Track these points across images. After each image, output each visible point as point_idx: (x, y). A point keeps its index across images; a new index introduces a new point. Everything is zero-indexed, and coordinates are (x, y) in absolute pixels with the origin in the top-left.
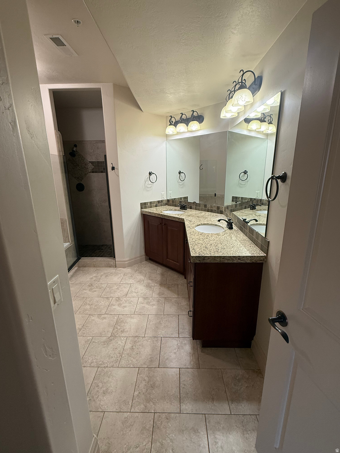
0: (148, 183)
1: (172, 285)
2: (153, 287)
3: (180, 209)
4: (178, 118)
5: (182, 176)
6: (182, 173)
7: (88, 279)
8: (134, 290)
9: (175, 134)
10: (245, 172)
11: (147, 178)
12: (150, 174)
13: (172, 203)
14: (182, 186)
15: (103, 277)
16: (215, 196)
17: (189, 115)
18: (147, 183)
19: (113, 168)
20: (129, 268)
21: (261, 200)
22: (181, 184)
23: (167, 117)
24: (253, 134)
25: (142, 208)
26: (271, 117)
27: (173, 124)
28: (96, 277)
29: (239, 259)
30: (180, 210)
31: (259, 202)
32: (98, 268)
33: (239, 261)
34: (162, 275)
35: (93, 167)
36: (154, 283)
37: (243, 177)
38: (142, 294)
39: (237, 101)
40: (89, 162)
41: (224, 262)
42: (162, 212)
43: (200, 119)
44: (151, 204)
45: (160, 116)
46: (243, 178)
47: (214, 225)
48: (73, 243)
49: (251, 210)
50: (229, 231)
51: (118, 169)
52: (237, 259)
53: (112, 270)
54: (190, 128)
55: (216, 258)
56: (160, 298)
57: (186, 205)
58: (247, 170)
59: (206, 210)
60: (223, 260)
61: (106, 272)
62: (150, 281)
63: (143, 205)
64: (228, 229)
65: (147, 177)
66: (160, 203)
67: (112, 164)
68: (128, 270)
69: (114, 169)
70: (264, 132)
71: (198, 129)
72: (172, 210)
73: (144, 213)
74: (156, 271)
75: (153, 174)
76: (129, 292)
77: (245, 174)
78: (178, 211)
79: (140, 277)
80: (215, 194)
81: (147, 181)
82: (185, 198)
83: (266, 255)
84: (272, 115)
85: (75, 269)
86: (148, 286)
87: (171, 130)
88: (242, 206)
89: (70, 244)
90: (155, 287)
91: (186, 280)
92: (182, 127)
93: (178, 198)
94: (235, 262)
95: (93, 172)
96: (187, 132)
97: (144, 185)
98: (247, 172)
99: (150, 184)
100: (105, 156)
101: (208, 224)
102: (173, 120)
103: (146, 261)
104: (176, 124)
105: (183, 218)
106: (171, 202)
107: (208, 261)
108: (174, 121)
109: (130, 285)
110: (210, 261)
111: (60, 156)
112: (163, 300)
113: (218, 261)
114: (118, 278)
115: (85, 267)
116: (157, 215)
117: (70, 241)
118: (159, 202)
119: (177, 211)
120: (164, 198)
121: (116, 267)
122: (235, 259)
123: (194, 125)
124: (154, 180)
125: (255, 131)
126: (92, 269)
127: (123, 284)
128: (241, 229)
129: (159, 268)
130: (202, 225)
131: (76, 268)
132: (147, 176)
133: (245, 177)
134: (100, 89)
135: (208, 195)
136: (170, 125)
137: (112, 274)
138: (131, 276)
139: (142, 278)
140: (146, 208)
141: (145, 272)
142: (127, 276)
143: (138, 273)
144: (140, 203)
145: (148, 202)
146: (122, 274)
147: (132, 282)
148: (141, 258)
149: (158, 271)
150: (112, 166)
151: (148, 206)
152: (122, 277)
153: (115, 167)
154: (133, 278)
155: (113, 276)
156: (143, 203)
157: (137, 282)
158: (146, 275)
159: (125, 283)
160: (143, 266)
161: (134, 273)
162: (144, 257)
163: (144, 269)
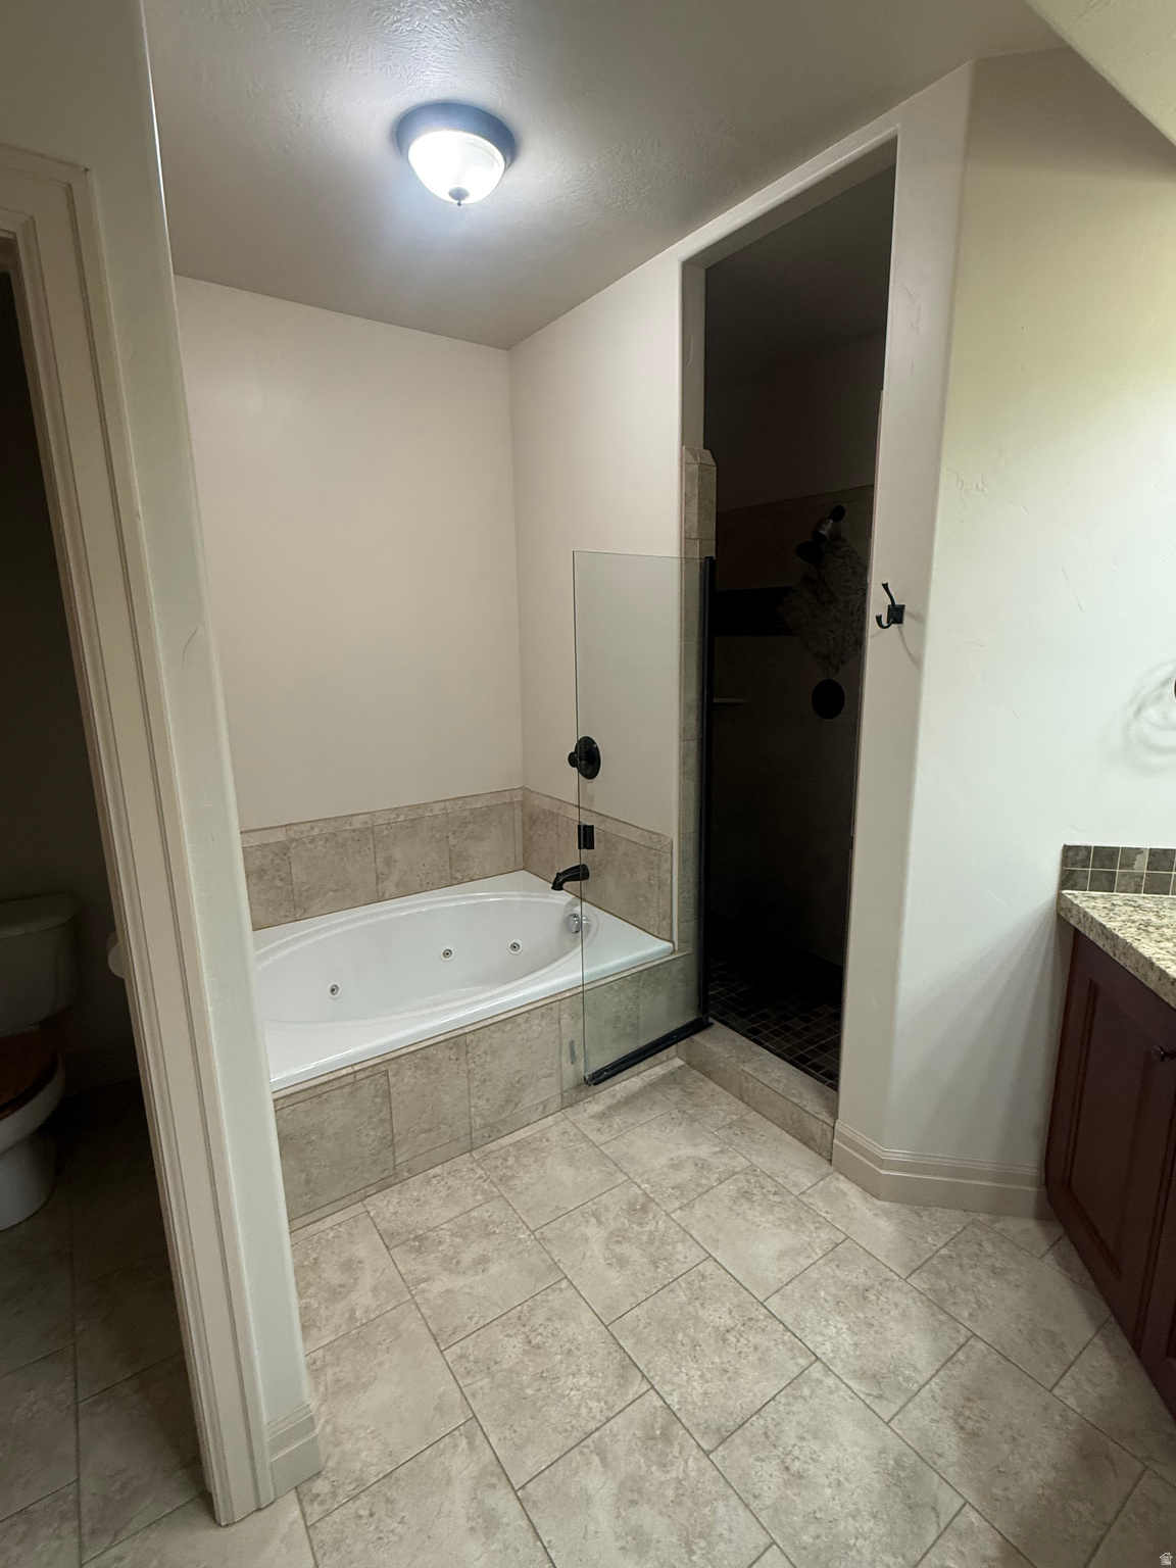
7: (661, 1162)
8: (789, 1437)
15: (729, 1188)
19: (896, 614)
20: (887, 1214)
28: (702, 1165)
32: (753, 1115)
36: (971, 1496)
38: (812, 1529)
44: (1166, 871)
48: (690, 949)
51: (921, 619)
53: (797, 1171)
61: (762, 1161)
62: (949, 1444)
63: (1087, 866)
67: (885, 586)
68: (877, 1227)
69: (902, 621)
73: (1072, 921)
74: (1057, 1369)
76: (758, 1424)
81: (1159, 698)
85: (671, 1061)
89: (673, 952)
90: (950, 1542)
109: (803, 1362)
111: (686, 560)
114: (782, 1255)
115: (709, 1075)
117: (675, 939)
121: (830, 1161)
126: (725, 1106)
127: (772, 1326)
131: (678, 1062)
137: (777, 1199)
138: (862, 1293)
139: (915, 1369)
140: (1107, 883)
141: (971, 1315)
142: (838, 1273)
143: (915, 1294)
144: (1062, 846)
145: (1139, 851)
146: (824, 1234)
147: (828, 1347)
148: (996, 1185)
149: (1067, 1381)
150: (890, 603)
151: (1132, 876)
152: (811, 1261)
153: (906, 609)
154: (861, 1315)
155: (771, 1218)
156: (1088, 848)
157: (862, 1375)
158: (961, 1356)
159: (789, 1321)
160: (989, 1256)
161: (896, 1278)
162: (1029, 1191)
163: (980, 1287)
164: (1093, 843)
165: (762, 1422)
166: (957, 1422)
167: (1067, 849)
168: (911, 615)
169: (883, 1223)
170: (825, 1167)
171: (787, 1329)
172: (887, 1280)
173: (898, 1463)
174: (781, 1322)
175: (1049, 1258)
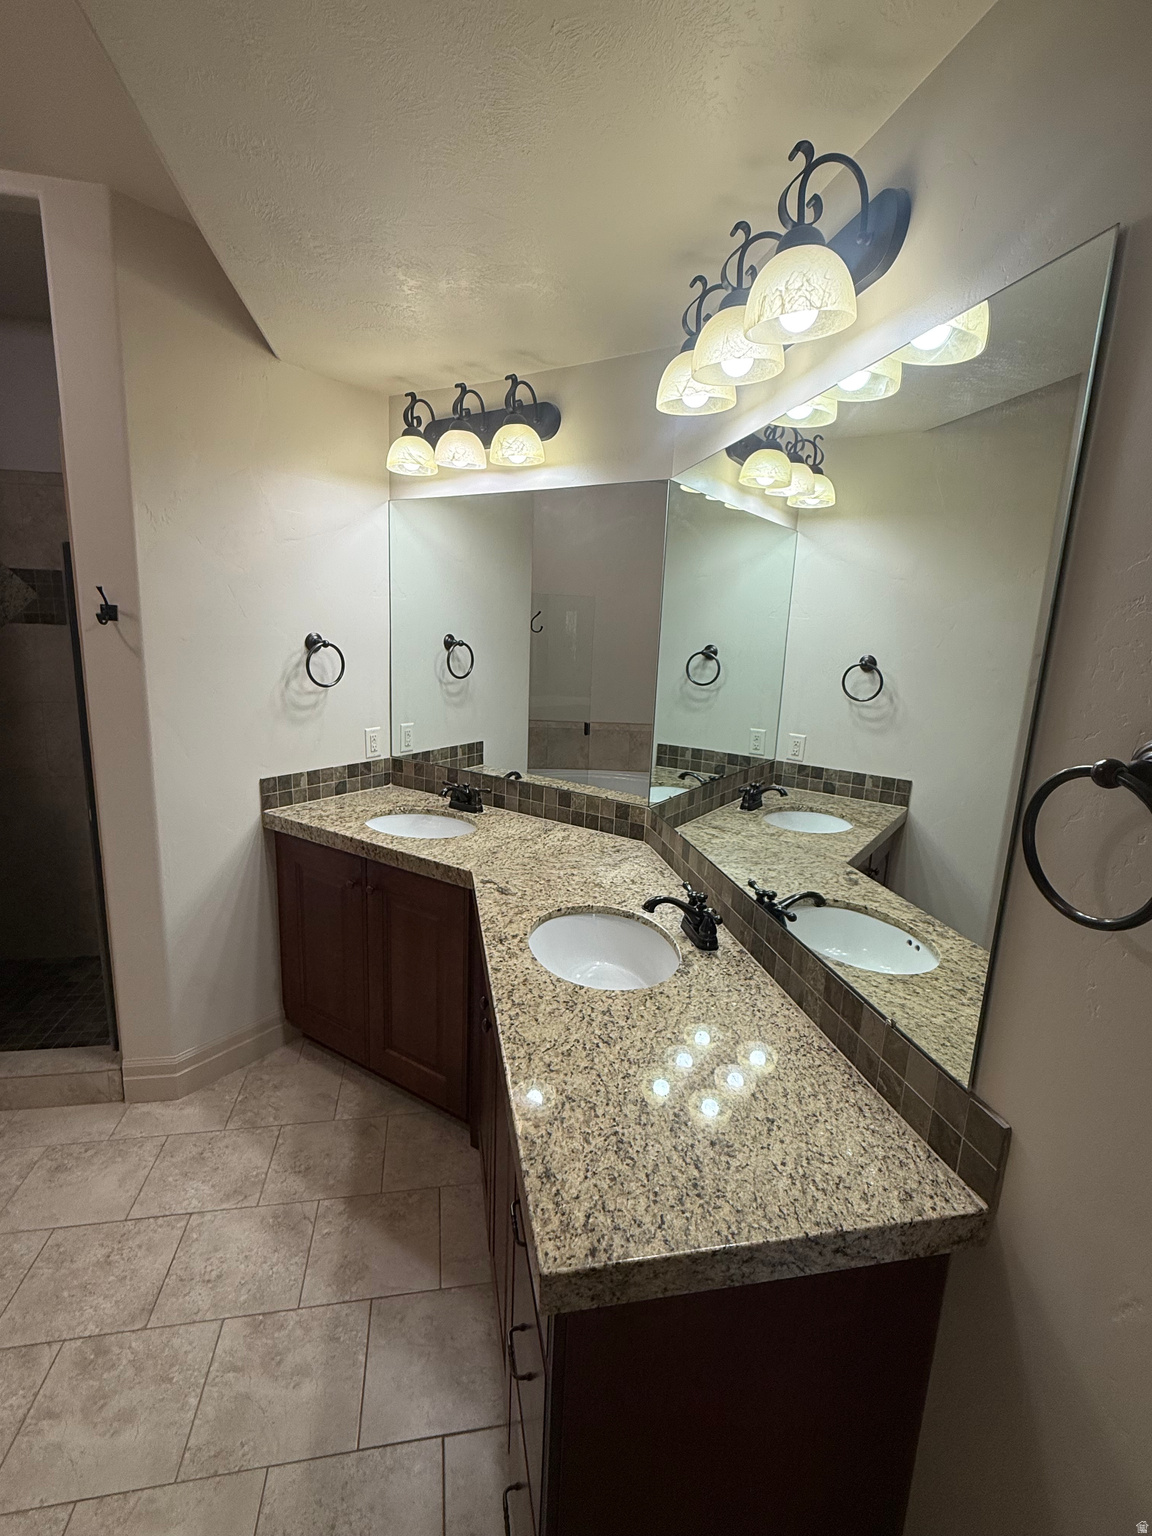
0: (301, 686)
1: (410, 1196)
2: (310, 1227)
3: (451, 805)
4: (444, 408)
5: (460, 656)
6: (461, 644)
8: (198, 1265)
9: (429, 474)
10: (709, 654)
11: (298, 665)
12: (312, 644)
13: (413, 775)
14: (456, 699)
15: (35, 1178)
16: (587, 732)
17: (495, 399)
18: (294, 684)
19: (109, 613)
20: (189, 1102)
21: (772, 764)
22: (452, 689)
23: (392, 399)
24: (752, 506)
25: (266, 803)
26: (815, 446)
27: (422, 429)
29: (837, 1251)
30: (451, 810)
31: (767, 770)
32: (20, 1115)
33: (842, 1263)
34: (364, 1130)
35: (32, 595)
36: (320, 1196)
37: (699, 671)
38: (243, 1291)
39: (778, 302)
40: (8, 572)
41: (748, 1282)
42: (363, 828)
43: (544, 418)
44: (317, 784)
45: (361, 392)
46: (701, 676)
47: (616, 913)
49: (747, 815)
50: (699, 962)
51: (135, 618)
52: (828, 1252)
53: (98, 1122)
54: (500, 453)
55: (700, 1268)
56: (345, 1310)
57: (478, 793)
58: (716, 646)
59: (568, 815)
60: (746, 1269)
61: (57, 1139)
62: (296, 1184)
63: (275, 790)
64: (697, 951)
65: (295, 660)
66: (357, 776)
67: (100, 589)
68: (186, 1116)
69: (115, 618)
70: (789, 503)
71: (536, 463)
72: (412, 811)
73: (276, 829)
74: (332, 1108)
75: (326, 645)
76: (172, 1281)
77: (710, 658)
78: (443, 814)
79: (245, 1157)
80: (587, 726)
81: (296, 675)
82: (471, 747)
83: (984, 1206)
84: (821, 438)
86: (286, 1223)
87: (408, 454)
88: (711, 794)
90: (321, 1223)
91: (475, 1154)
92: (459, 445)
93: (443, 752)
94: (817, 1270)
95: (30, 619)
96: (483, 471)
97: (282, 695)
98: (715, 653)
99: (310, 693)
100: (67, 548)
101: (588, 910)
102: (420, 410)
103: (287, 1042)
104: (433, 433)
105: (466, 867)
106: (409, 772)
107: (653, 1291)
108: (426, 420)
109: (182, 1224)
110: (666, 1289)
112: (357, 1316)
113: (717, 1279)
114: (122, 1182)
116: (338, 841)
118: (352, 769)
119: (434, 818)
120: (376, 754)
121: (123, 1100)
122: (813, 1255)
123: (517, 441)
124: (330, 674)
125: (762, 494)
127: (143, 1225)
128: (757, 951)
129: (350, 1089)
130: (564, 915)
132: (295, 653)
133: (708, 672)
134: (35, 203)
135: (553, 725)
136: (405, 433)
137: (89, 1153)
138: (200, 1158)
139: (257, 1168)
140: (288, 800)
141: (275, 1118)
142: (174, 1160)
143: (235, 1132)
144: (258, 782)
145: (301, 774)
146: (148, 1146)
147: (195, 1202)
148: (260, 1035)
149: (340, 1109)
150: (104, 603)
151: (301, 791)
152: (147, 1170)
153: (119, 608)
154: (206, 1169)
155: (95, 1168)
156: (274, 778)
157: (228, 1197)
158: (280, 1141)
159: (156, 1212)
160: (269, 1081)
161: (218, 1133)
162: (277, 1028)
163: (273, 1100)
164: (276, 775)
165: (174, 1277)
166: (295, 1172)
167: (262, 782)
168: (123, 614)
169: (189, 1111)
170: (120, 1107)
171: (156, 1217)
172: (212, 1139)
173: (275, 1217)
174: (149, 1218)
175: (302, 1059)
